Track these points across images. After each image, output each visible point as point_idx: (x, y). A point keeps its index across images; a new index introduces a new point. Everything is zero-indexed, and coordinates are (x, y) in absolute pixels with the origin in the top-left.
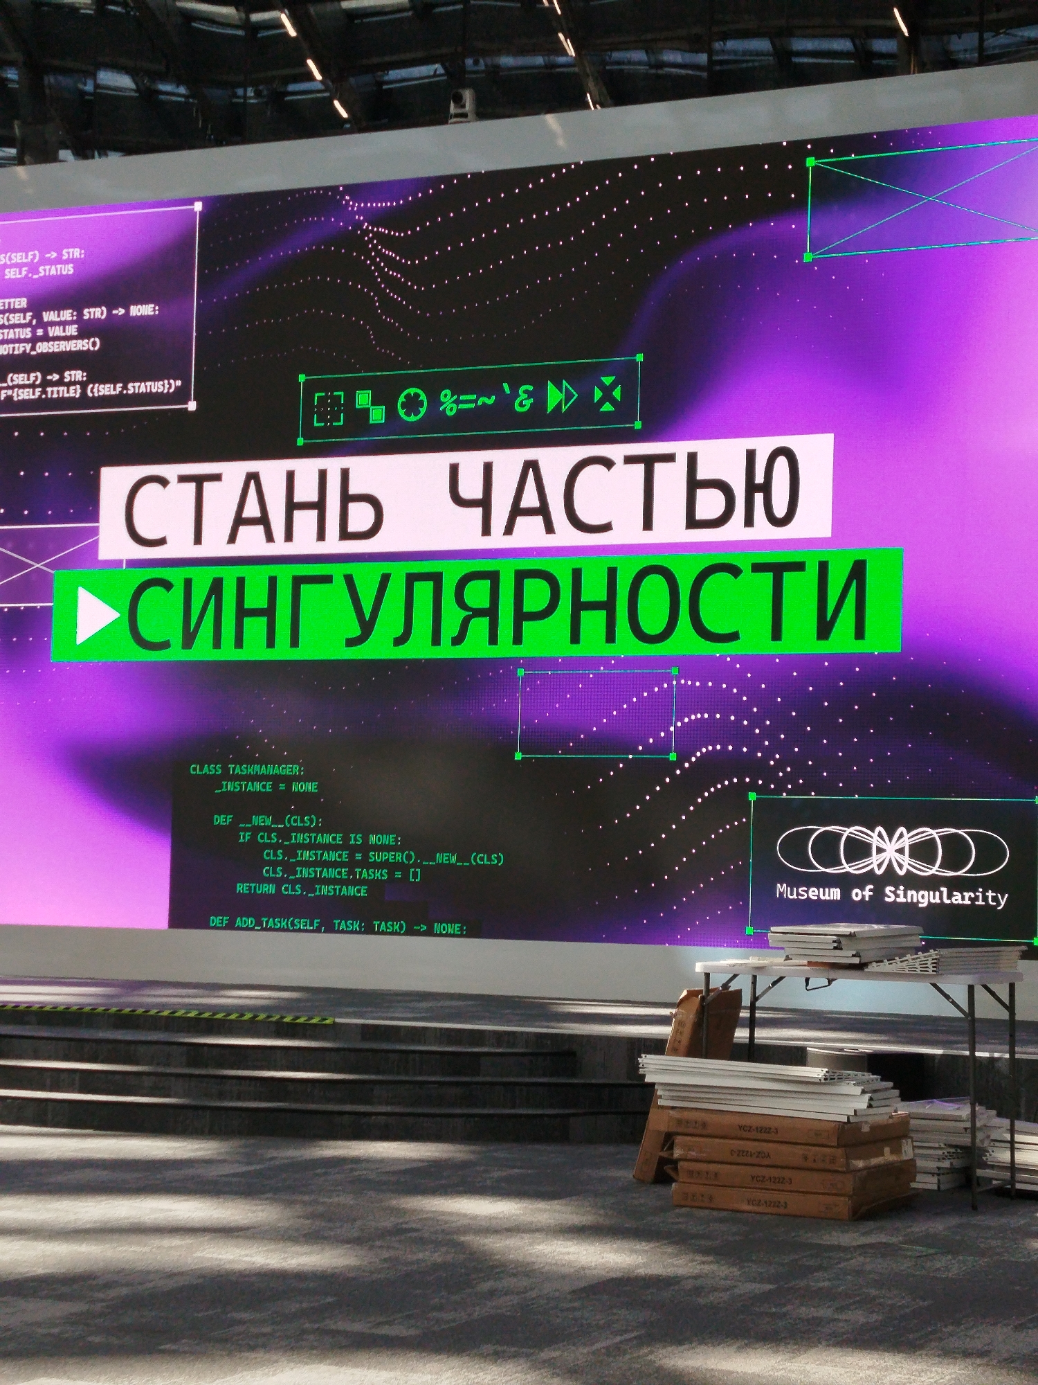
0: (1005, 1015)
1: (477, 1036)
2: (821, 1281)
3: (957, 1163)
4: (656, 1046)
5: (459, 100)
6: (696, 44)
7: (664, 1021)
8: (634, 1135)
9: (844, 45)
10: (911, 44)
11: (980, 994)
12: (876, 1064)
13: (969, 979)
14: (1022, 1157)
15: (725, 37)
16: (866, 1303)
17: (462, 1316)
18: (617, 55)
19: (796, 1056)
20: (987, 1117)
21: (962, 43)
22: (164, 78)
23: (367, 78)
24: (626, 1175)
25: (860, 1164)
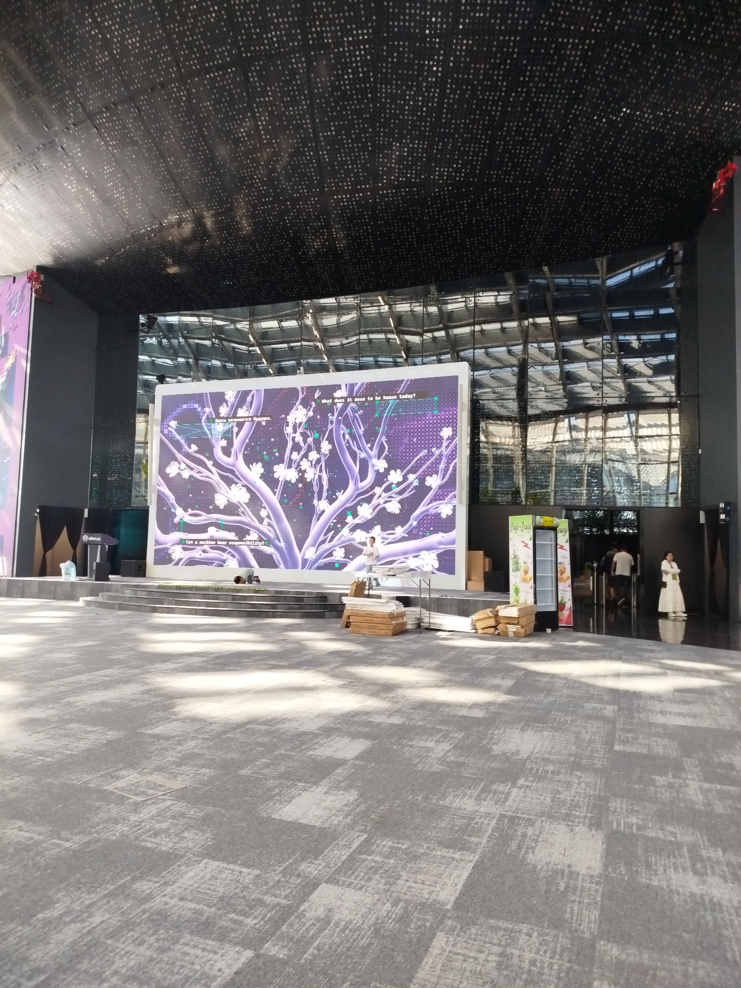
0: (427, 587)
2: (384, 650)
3: (417, 622)
4: (346, 595)
5: (299, 369)
6: (356, 358)
7: (348, 589)
8: (341, 617)
9: (391, 360)
10: (406, 360)
11: (422, 581)
12: (399, 599)
13: (419, 578)
14: (432, 621)
15: (363, 356)
16: (395, 655)
17: (298, 660)
18: (337, 361)
19: (379, 597)
20: (424, 611)
21: (418, 360)
22: (228, 362)
23: (277, 364)
24: (339, 626)
25: (394, 622)
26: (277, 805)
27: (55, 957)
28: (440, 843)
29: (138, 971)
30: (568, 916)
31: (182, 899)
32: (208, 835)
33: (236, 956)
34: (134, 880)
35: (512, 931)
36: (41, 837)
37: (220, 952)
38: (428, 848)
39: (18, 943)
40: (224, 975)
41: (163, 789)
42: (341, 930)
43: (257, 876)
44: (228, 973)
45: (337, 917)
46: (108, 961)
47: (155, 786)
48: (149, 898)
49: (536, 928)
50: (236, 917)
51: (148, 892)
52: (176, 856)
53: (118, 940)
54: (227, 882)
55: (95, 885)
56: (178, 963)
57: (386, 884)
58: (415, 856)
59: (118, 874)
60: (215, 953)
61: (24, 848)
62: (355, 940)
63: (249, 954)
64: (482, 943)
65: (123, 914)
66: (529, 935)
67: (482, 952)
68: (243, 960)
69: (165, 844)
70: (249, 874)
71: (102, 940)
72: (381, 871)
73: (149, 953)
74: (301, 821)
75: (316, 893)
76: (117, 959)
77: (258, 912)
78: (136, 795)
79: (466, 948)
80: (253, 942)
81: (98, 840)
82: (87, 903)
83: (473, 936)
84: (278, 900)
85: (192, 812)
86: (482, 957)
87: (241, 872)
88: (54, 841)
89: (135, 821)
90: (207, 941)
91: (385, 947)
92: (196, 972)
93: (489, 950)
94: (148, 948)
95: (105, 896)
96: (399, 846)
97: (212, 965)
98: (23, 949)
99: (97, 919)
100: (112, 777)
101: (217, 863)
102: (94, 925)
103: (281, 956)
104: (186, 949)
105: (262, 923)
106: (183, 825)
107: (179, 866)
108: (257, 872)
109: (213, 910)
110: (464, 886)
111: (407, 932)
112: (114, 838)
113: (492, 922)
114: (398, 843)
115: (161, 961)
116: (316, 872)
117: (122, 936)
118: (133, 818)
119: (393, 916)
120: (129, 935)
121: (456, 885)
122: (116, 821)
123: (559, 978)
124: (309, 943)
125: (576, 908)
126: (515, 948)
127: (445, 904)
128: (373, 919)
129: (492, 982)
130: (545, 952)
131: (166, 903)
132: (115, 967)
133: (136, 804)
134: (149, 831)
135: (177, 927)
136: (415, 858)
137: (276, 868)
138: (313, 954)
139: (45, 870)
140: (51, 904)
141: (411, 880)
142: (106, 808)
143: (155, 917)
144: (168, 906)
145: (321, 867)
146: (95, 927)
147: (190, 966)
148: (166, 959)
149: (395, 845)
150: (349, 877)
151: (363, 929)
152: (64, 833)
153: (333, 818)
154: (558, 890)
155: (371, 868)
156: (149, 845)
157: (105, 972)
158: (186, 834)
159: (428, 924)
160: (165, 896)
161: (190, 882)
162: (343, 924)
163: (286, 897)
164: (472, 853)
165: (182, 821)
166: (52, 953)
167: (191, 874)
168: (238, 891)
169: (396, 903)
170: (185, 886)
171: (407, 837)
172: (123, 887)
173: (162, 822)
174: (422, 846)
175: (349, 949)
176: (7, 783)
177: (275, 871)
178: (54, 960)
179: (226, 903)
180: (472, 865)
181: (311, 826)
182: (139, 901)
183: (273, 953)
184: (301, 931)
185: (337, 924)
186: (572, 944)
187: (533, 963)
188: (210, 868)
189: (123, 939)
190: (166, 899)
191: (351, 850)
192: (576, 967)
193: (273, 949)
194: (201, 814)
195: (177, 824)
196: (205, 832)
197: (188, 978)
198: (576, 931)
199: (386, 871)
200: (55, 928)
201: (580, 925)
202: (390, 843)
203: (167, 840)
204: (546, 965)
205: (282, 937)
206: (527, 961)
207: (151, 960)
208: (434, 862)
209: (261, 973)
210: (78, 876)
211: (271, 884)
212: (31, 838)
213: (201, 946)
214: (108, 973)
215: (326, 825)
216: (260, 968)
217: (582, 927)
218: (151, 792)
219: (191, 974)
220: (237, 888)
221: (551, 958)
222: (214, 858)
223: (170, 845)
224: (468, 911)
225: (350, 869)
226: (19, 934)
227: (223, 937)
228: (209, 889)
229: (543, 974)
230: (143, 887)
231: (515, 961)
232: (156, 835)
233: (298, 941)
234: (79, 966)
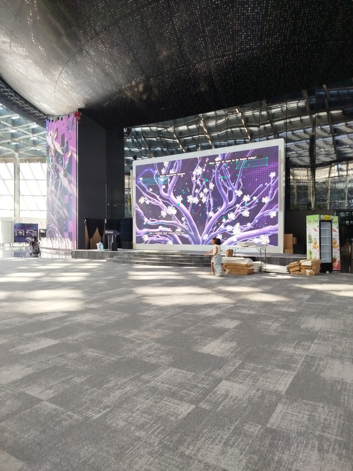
0: (264, 252)
1: (203, 255)
2: (244, 281)
3: (259, 269)
5: (198, 148)
6: (226, 141)
7: (225, 253)
9: (243, 140)
10: (251, 140)
11: (262, 249)
12: (250, 258)
13: (260, 248)
14: (267, 268)
15: (229, 140)
16: (249, 284)
17: (204, 285)
18: (216, 143)
19: (240, 257)
20: (263, 263)
21: (257, 139)
22: (164, 148)
23: (187, 147)
25: (248, 269)
26: (200, 346)
27: (113, 402)
28: (277, 366)
29: (147, 410)
30: (342, 401)
31: (162, 383)
32: (171, 358)
33: (188, 407)
34: (141, 374)
35: (315, 405)
36: (102, 355)
37: (181, 405)
38: (271, 368)
39: (98, 396)
40: (183, 414)
41: (150, 338)
42: (233, 400)
43: (194, 375)
44: (185, 413)
45: (231, 394)
46: (134, 405)
47: (146, 337)
48: (148, 382)
49: (326, 405)
50: (186, 392)
51: (148, 379)
52: (158, 365)
53: (138, 397)
54: (181, 377)
55: (126, 375)
56: (164, 408)
57: (252, 382)
58: (266, 371)
59: (134, 371)
60: (179, 405)
61: (95, 359)
62: (240, 404)
63: (193, 407)
64: (300, 410)
65: (138, 387)
66: (323, 408)
67: (300, 413)
68: (191, 409)
69: (153, 361)
70: (190, 374)
71: (131, 397)
72: (250, 377)
73: (151, 403)
74: (211, 354)
75: (221, 384)
76: (138, 404)
77: (196, 390)
78: (138, 340)
79: (293, 411)
80: (195, 401)
81: (125, 358)
82: (123, 382)
83: (295, 406)
84: (204, 386)
85: (163, 348)
86: (300, 415)
87: (186, 373)
88: (107, 357)
89: (139, 351)
90: (175, 400)
91: (254, 408)
92: (171, 412)
93: (304, 413)
94: (151, 401)
95: (130, 380)
96: (258, 366)
97: (178, 410)
98: (100, 398)
99: (128, 389)
100: (128, 333)
101: (176, 369)
102: (127, 391)
103: (208, 408)
104: (166, 403)
105: (198, 394)
106: (160, 353)
107: (160, 370)
108: (194, 374)
109: (176, 388)
110: (290, 385)
111: (264, 403)
112: (131, 357)
113: (304, 401)
114: (257, 365)
115: (156, 406)
116: (220, 375)
117: (139, 396)
118: (138, 349)
119: (257, 396)
120: (142, 395)
121: (286, 384)
122: (131, 351)
123: (339, 427)
124: (220, 404)
125: (346, 397)
126: (317, 413)
127: (281, 392)
128: (248, 396)
129: (306, 426)
130: (332, 415)
131: (156, 384)
132: (137, 407)
133: (139, 343)
134: (145, 355)
135: (161, 393)
136: (266, 372)
137: (202, 372)
138: (221, 409)
139: (105, 368)
140: (108, 382)
141: (264, 381)
142: (127, 345)
143: (152, 389)
144: (157, 385)
145: (222, 373)
146: (128, 392)
147: (168, 409)
148: (158, 406)
149: (256, 366)
150: (235, 378)
151: (243, 400)
152: (111, 354)
153: (226, 353)
154: (337, 389)
155: (245, 375)
156: (146, 360)
157: (134, 409)
158: (161, 357)
159: (274, 400)
160: (155, 381)
161: (166, 376)
162: (234, 397)
163: (207, 385)
164: (293, 371)
165: (159, 351)
166: (111, 401)
167: (165, 373)
168: (186, 381)
169: (258, 390)
170: (163, 378)
171: (261, 363)
172: (137, 377)
173: (151, 351)
174: (269, 367)
175: (237, 408)
176: (85, 334)
177: (202, 374)
178: (113, 403)
179: (181, 385)
180: (293, 376)
181: (216, 356)
182: (145, 382)
183: (203, 407)
184: (215, 399)
185: (231, 397)
186: (345, 413)
187: (326, 419)
188: (173, 371)
189: (140, 397)
190: (156, 382)
191: (235, 367)
192: (347, 423)
193: (203, 405)
194: (167, 349)
195: (157, 353)
196: (170, 356)
197: (168, 414)
198: (347, 407)
199: (252, 377)
200: (112, 391)
201: (349, 405)
202: (253, 365)
203: (154, 359)
204: (332, 421)
205: (207, 401)
206: (323, 419)
207: (152, 406)
208: (275, 374)
209: (199, 414)
210: (118, 371)
211: (201, 379)
212: (98, 356)
213: (172, 402)
214: (135, 409)
215: (223, 356)
216: (199, 413)
217: (350, 406)
218: (145, 339)
219: (169, 412)
220: (185, 380)
221: (335, 418)
222: (174, 367)
223: (155, 361)
224: (292, 396)
225: (236, 375)
226: (98, 392)
227: (181, 399)
228: (174, 379)
229: (331, 425)
230: (146, 377)
231: (317, 418)
232: (149, 356)
233: (215, 403)
234: (123, 406)
